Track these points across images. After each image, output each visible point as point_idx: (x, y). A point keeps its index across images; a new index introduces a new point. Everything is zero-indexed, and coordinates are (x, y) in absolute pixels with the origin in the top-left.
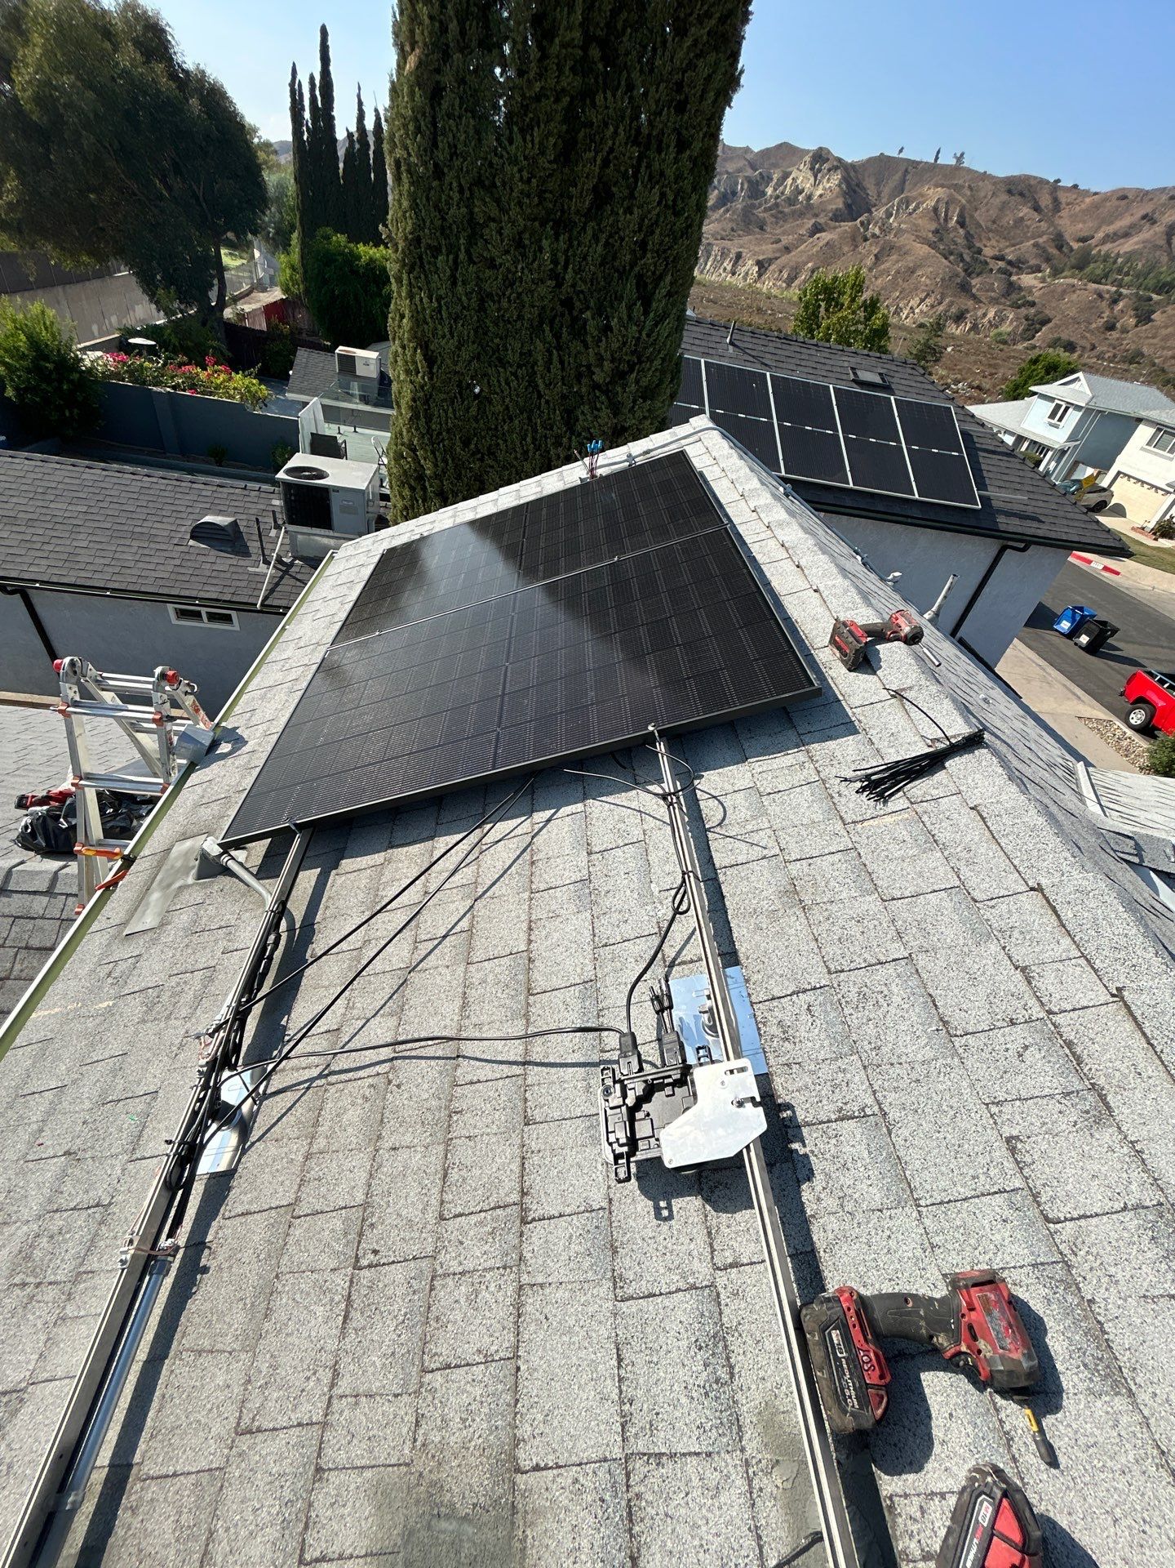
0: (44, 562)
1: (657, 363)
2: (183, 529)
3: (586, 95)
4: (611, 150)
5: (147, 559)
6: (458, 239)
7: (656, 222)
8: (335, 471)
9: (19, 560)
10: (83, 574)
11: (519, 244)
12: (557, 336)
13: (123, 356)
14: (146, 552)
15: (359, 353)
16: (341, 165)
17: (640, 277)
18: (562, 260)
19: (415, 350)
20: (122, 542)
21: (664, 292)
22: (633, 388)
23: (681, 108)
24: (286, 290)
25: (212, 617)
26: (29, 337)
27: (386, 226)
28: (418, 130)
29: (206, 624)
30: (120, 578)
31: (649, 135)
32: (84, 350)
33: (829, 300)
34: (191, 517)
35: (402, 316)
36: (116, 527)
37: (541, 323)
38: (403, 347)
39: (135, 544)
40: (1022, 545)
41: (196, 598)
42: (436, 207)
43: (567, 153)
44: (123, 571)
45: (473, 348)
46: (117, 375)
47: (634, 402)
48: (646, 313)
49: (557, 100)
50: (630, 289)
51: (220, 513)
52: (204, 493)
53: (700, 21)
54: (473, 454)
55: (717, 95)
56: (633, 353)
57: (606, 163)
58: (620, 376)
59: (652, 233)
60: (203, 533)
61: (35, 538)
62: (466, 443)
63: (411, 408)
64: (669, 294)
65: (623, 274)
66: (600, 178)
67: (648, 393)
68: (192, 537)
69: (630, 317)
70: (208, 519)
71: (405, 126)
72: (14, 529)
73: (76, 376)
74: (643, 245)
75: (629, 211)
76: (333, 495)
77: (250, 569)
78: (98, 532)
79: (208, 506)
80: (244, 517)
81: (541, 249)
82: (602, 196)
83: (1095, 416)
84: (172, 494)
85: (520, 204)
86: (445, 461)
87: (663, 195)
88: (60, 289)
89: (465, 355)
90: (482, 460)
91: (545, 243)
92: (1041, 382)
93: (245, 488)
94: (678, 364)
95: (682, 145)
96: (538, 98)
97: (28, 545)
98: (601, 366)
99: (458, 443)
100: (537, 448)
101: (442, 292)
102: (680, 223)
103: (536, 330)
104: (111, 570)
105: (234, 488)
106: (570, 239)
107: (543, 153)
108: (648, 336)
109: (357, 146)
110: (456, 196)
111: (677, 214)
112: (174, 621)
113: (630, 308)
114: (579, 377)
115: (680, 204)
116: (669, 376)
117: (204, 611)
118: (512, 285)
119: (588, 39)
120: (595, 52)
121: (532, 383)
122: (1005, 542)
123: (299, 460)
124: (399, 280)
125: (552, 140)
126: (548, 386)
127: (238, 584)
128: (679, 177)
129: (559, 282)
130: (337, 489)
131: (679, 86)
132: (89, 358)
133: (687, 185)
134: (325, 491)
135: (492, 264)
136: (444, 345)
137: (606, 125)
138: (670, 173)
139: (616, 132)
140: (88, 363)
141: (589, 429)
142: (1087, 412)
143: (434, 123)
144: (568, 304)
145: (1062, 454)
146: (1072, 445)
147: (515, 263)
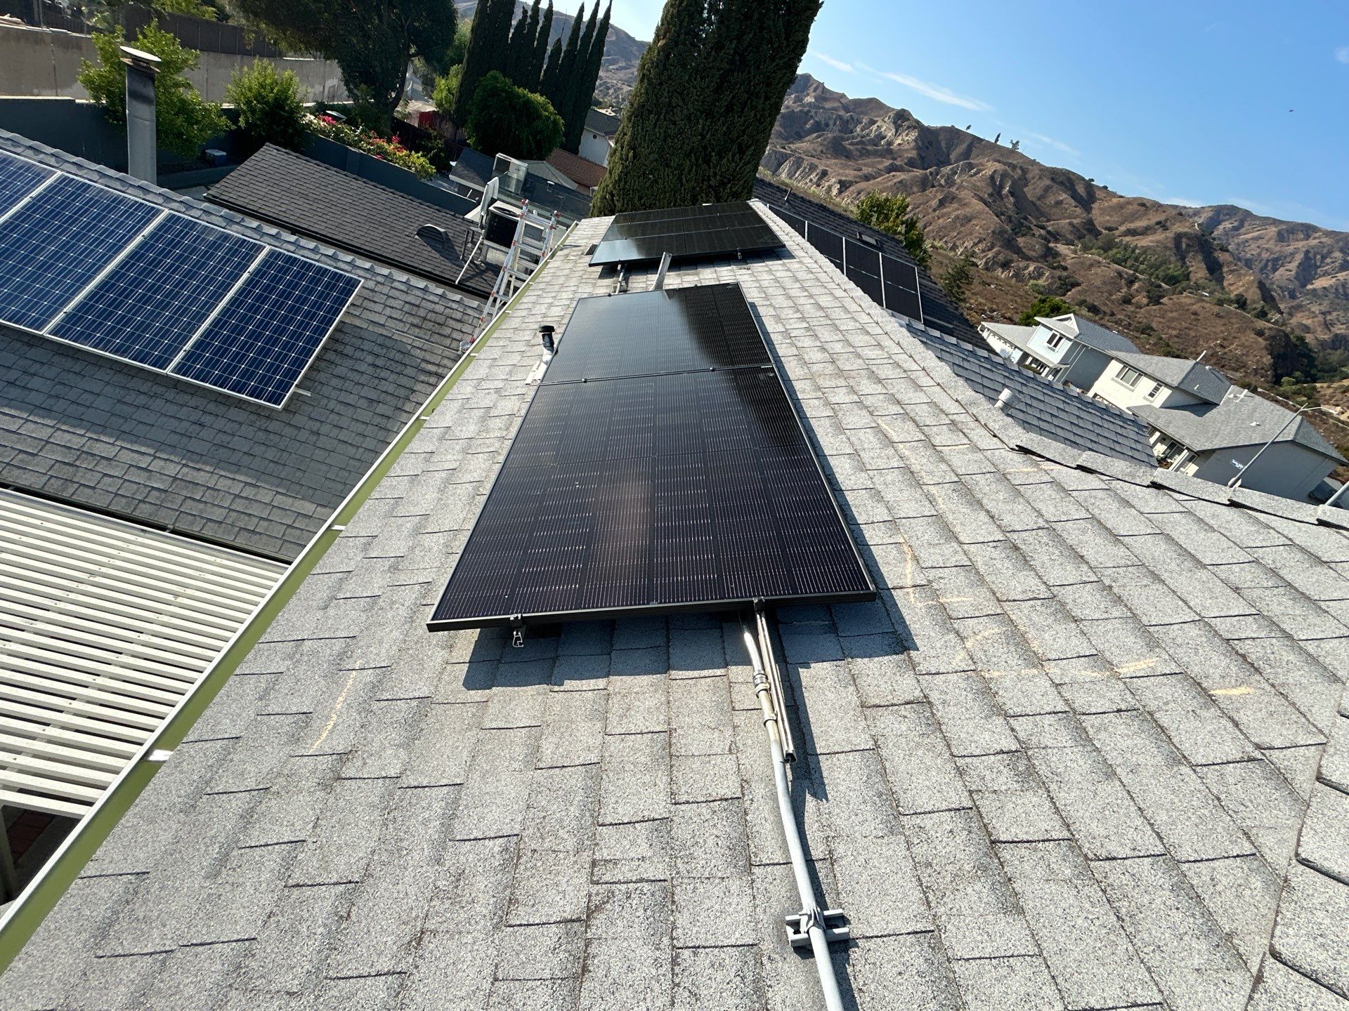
1: (742, 182)
2: (412, 228)
3: (731, 72)
4: (737, 93)
5: (388, 238)
6: (662, 110)
7: (751, 124)
11: (689, 119)
15: (513, 160)
16: (512, 31)
17: (740, 145)
18: (706, 128)
23: (768, 85)
24: (439, 105)
28: (657, 66)
30: (371, 245)
31: (754, 92)
32: (305, 110)
33: (880, 213)
34: (421, 221)
35: (625, 134)
36: (370, 216)
37: (691, 153)
38: (622, 148)
39: (382, 229)
43: (719, 89)
45: (656, 156)
46: (325, 134)
48: (740, 159)
49: (719, 70)
50: (735, 147)
51: (436, 224)
52: (428, 212)
53: (780, 58)
57: (733, 97)
58: (723, 184)
59: (749, 128)
60: (427, 234)
61: (319, 209)
62: (640, 199)
64: (752, 155)
65: (733, 141)
66: (730, 102)
68: (417, 233)
69: (733, 160)
70: (430, 225)
72: (306, 201)
74: (744, 132)
75: (740, 117)
78: (357, 216)
79: (432, 219)
80: (451, 231)
81: (698, 123)
82: (730, 109)
83: (1081, 349)
84: (407, 207)
85: (693, 103)
87: (755, 115)
89: (652, 157)
91: (701, 121)
95: (767, 98)
96: (710, 68)
97: (315, 212)
98: (715, 177)
102: (761, 127)
103: (688, 155)
104: (364, 239)
106: (712, 122)
107: (708, 87)
113: (733, 156)
114: (703, 181)
115: (763, 120)
118: (681, 134)
119: (736, 52)
120: (737, 58)
121: (680, 179)
125: (713, 84)
126: (687, 181)
128: (763, 110)
129: (703, 137)
131: (769, 78)
133: (767, 114)
135: (674, 123)
136: (643, 151)
137: (736, 84)
138: (760, 107)
139: (740, 88)
140: (305, 121)
142: (1075, 344)
143: (664, 65)
144: (705, 148)
145: (1055, 372)
146: (1063, 367)
147: (685, 125)
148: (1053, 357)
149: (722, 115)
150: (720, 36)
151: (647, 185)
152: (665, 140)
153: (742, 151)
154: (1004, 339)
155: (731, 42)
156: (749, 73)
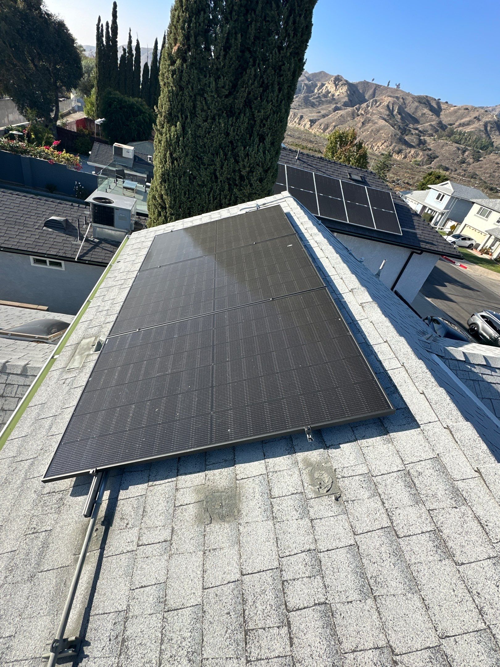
2: (41, 222)
5: (22, 235)
8: (116, 200)
13: (7, 139)
14: (22, 231)
15: (124, 146)
16: (119, 62)
20: (10, 226)
24: (88, 114)
25: (52, 263)
29: (48, 266)
30: (9, 242)
33: (341, 141)
34: (45, 216)
39: (17, 227)
40: (419, 252)
41: (45, 254)
44: (10, 239)
51: (58, 215)
52: (51, 206)
60: (50, 224)
68: (45, 226)
70: (53, 218)
76: (115, 211)
77: (73, 242)
79: (53, 212)
80: (71, 218)
83: (455, 200)
84: (36, 205)
92: (433, 184)
93: (72, 205)
104: (4, 238)
105: (66, 206)
112: (32, 264)
117: (48, 260)
122: (413, 250)
123: (97, 194)
127: (67, 248)
130: (118, 209)
134: (112, 209)
142: (452, 198)
145: (442, 214)
146: (446, 211)
148: (441, 207)
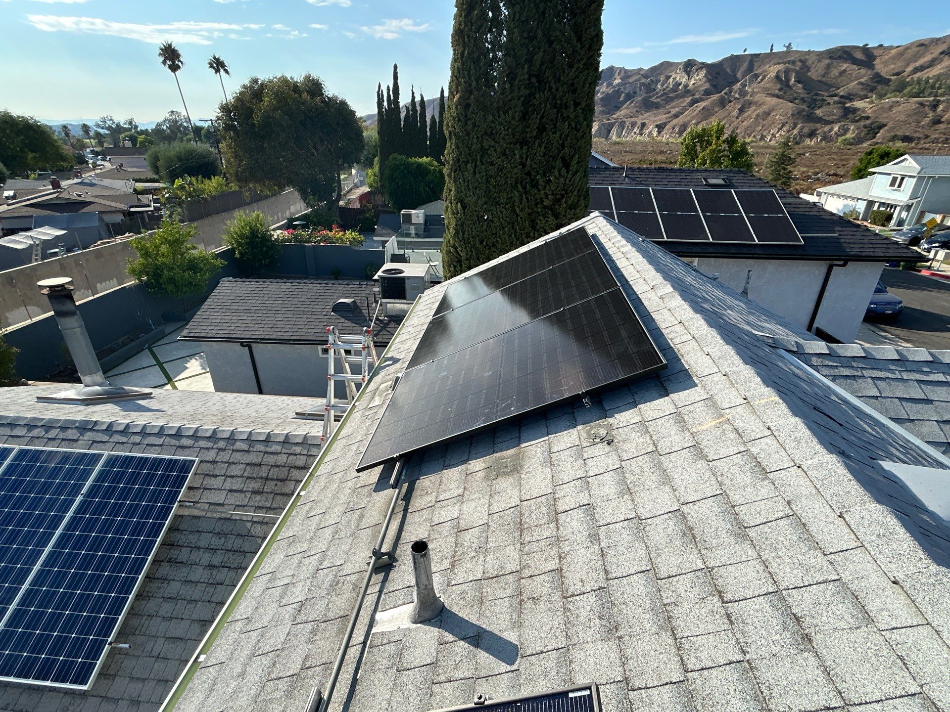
0: (261, 329)
1: (575, 193)
2: (328, 307)
3: (532, 95)
4: (544, 112)
5: (311, 323)
6: (476, 156)
7: (568, 135)
8: (407, 269)
9: (251, 329)
10: (280, 333)
11: (504, 154)
12: (525, 188)
13: (291, 231)
14: (310, 320)
15: (413, 212)
16: (402, 123)
17: (563, 158)
18: (525, 157)
19: (457, 204)
20: (298, 316)
21: (575, 162)
22: (565, 205)
23: (574, 92)
24: (371, 186)
26: (250, 227)
27: (444, 156)
28: (459, 120)
30: (298, 334)
31: (561, 104)
32: (274, 230)
33: (701, 141)
34: (333, 301)
35: (451, 190)
36: (296, 309)
37: (516, 184)
38: (451, 203)
39: (305, 316)
40: (841, 263)
42: (467, 146)
43: (524, 116)
44: (299, 330)
45: (484, 199)
46: (289, 240)
47: (566, 212)
48: (567, 172)
49: (519, 99)
50: (559, 163)
51: (346, 297)
52: (339, 289)
53: (579, 61)
54: (485, 247)
55: (590, 84)
56: (563, 190)
57: (542, 117)
58: (557, 201)
59: (567, 140)
60: (339, 309)
61: (258, 318)
62: (481, 242)
63: (454, 229)
64: (578, 163)
65: (554, 158)
66: (540, 123)
67: (573, 207)
68: (332, 311)
69: (559, 174)
70: (341, 301)
71: (454, 119)
72: (249, 315)
73: (270, 244)
74: (563, 146)
75: (555, 133)
76: (407, 281)
78: (288, 312)
79: (341, 294)
80: (360, 298)
81: (514, 154)
82: (542, 129)
83: (928, 180)
84: (323, 291)
85: (504, 139)
86: (471, 251)
87: (570, 125)
88: (255, 204)
89: (480, 202)
90: (489, 249)
91: (516, 152)
92: (878, 165)
93: (359, 284)
94: (587, 191)
95: (577, 104)
96: (510, 100)
97: (255, 322)
98: (547, 198)
99: (478, 242)
100: (518, 240)
101: (470, 178)
102: (580, 134)
103: (515, 187)
104: (293, 330)
105: (354, 286)
106: (528, 149)
107: (513, 119)
108: (570, 181)
109: (411, 112)
110: (475, 141)
111: (578, 130)
112: (321, 355)
113: (559, 171)
114: (536, 204)
115: (578, 127)
116: (582, 198)
118: (501, 170)
119: (530, 76)
120: (534, 80)
121: (513, 211)
122: (831, 262)
123: (388, 266)
124: (450, 176)
125: (517, 114)
126: (521, 211)
128: (576, 116)
129: (524, 165)
130: (409, 278)
131: (573, 85)
132: (276, 234)
133: (581, 119)
134: (403, 279)
135: (492, 164)
136: (470, 200)
137: (541, 104)
138: (572, 116)
139: (546, 106)
140: (275, 237)
141: (543, 227)
142: (920, 179)
143: (466, 117)
144: (529, 174)
145: (908, 208)
146: (915, 201)
147: (503, 161)
148: (902, 196)
149: (536, 138)
150: (510, 67)
151: (485, 227)
152: (488, 182)
153: (567, 165)
154: (843, 196)
155: (523, 68)
156: (551, 88)
